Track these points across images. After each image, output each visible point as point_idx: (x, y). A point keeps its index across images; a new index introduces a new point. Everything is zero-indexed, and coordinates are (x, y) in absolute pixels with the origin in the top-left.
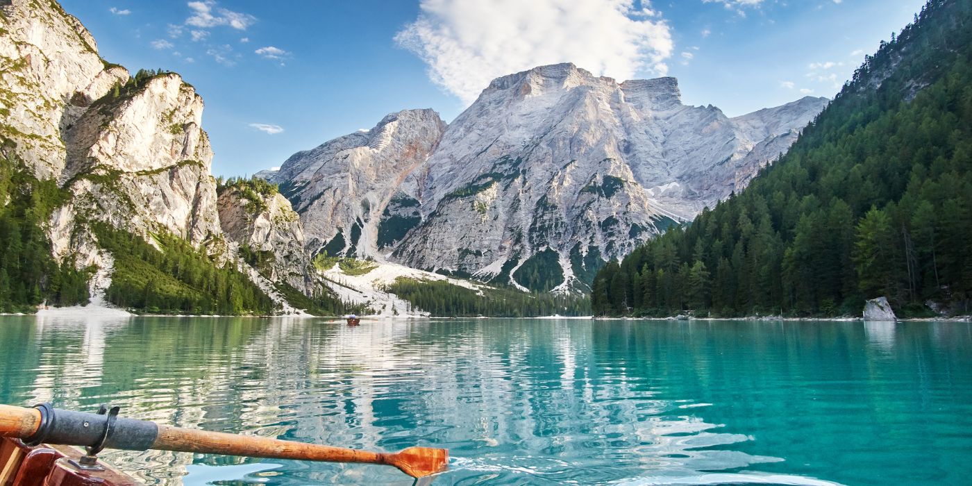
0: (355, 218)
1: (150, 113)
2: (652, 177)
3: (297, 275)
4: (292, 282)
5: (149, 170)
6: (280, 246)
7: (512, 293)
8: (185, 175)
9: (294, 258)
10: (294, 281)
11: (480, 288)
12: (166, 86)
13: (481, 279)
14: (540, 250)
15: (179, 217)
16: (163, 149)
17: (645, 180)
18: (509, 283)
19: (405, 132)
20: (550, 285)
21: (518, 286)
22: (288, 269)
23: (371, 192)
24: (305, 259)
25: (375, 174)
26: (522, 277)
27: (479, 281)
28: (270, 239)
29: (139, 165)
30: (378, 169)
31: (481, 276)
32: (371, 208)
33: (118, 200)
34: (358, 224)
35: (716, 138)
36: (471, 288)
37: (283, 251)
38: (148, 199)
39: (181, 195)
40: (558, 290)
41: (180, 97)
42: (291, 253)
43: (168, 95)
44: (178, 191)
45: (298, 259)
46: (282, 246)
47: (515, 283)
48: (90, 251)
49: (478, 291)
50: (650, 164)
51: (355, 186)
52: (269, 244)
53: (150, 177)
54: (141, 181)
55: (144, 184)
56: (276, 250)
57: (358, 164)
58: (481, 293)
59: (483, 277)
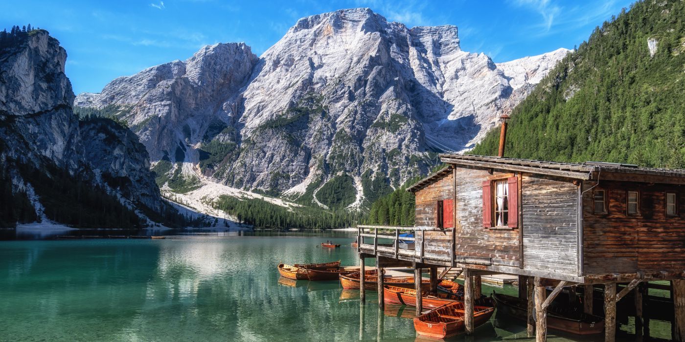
0: (179, 142)
1: (31, 67)
2: (431, 114)
3: (148, 195)
4: (143, 200)
5: (32, 113)
6: (133, 172)
7: (315, 210)
8: (60, 117)
9: (144, 182)
10: (145, 200)
11: (289, 205)
12: (38, 42)
13: (290, 198)
14: (338, 174)
15: (57, 151)
16: (41, 96)
17: (425, 115)
18: (312, 201)
19: (220, 64)
20: (344, 203)
21: (320, 204)
22: (140, 191)
23: (191, 119)
24: (152, 182)
25: (194, 102)
26: (322, 197)
27: (288, 199)
28: (125, 167)
29: (25, 110)
30: (196, 98)
31: (289, 195)
32: (192, 133)
33: (17, 139)
34: (181, 148)
35: (485, 82)
36: (283, 205)
37: (135, 176)
38: (34, 137)
39: (58, 133)
40: (351, 207)
41: (50, 50)
42: (141, 178)
43: (40, 48)
44: (55, 129)
45: (147, 183)
46: (134, 173)
47: (317, 201)
48: (19, 183)
49: (288, 208)
50: (431, 102)
51: (177, 113)
52: (124, 171)
53: (35, 120)
54: (29, 123)
55: (31, 125)
56: (129, 176)
57: (179, 93)
58: (290, 210)
59: (291, 196)
